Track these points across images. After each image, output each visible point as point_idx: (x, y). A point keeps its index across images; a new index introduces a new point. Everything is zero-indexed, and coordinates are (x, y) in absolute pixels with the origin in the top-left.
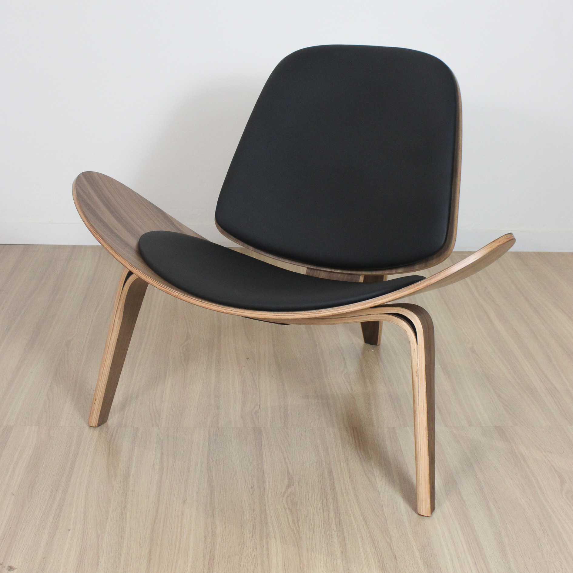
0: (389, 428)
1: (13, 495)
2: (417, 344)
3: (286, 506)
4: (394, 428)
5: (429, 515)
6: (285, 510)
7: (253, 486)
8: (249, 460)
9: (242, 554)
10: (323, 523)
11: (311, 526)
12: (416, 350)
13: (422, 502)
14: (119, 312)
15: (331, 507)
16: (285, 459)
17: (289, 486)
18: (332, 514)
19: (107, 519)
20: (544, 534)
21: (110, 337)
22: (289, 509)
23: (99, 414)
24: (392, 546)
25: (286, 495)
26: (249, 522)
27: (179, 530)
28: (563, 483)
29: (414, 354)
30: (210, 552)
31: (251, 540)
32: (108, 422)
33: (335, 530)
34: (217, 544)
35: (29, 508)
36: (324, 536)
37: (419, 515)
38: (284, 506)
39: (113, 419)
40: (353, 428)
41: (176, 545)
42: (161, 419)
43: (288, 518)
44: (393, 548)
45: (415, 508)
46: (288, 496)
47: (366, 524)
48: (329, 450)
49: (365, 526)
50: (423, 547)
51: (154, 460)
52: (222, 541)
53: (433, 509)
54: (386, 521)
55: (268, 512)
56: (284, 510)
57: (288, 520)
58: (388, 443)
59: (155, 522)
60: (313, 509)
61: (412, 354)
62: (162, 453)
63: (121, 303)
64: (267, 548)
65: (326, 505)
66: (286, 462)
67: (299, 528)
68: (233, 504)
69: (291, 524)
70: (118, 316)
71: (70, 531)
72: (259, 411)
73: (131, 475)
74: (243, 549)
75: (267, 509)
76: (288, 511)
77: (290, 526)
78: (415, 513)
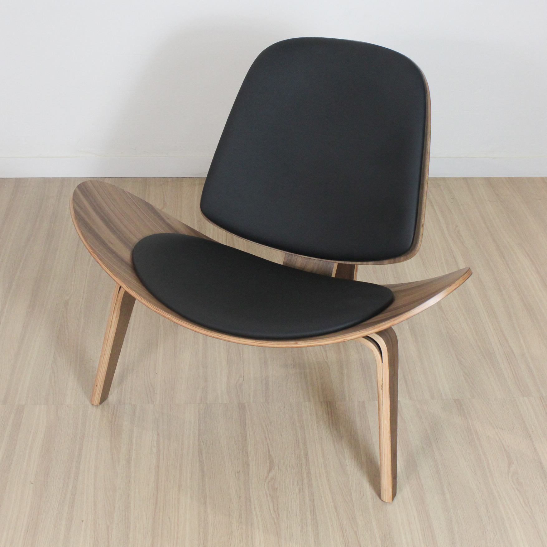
0: (359, 401)
1: (32, 483)
2: (382, 362)
3: (268, 492)
4: (363, 402)
5: (390, 500)
6: (267, 497)
7: (238, 470)
8: (235, 442)
9: (230, 545)
10: (300, 511)
11: (289, 514)
12: (381, 367)
13: (385, 492)
14: (116, 311)
15: (307, 492)
16: (266, 439)
17: (270, 470)
18: (307, 501)
19: (114, 509)
20: (489, 521)
21: (109, 332)
22: (270, 495)
23: (101, 395)
24: (358, 535)
25: (267, 481)
26: (236, 511)
27: (176, 520)
28: (510, 464)
29: (380, 371)
30: (204, 543)
31: (238, 530)
32: (108, 399)
33: (310, 517)
34: (209, 534)
35: (46, 497)
36: (300, 525)
37: (382, 500)
38: (266, 492)
39: (113, 396)
40: (327, 402)
41: (174, 537)
42: (155, 394)
43: (269, 505)
44: (358, 537)
45: (379, 493)
46: (269, 481)
47: (336, 511)
48: (305, 428)
49: (335, 514)
50: (384, 535)
51: (152, 442)
52: (213, 530)
53: (394, 494)
54: (354, 507)
55: (252, 499)
56: (265, 497)
57: (269, 508)
58: (358, 420)
59: (155, 511)
60: (291, 495)
61: (378, 371)
62: (158, 435)
63: (118, 304)
64: (252, 537)
65: (302, 490)
66: (267, 443)
67: (279, 516)
68: (222, 491)
69: (272, 512)
70: (115, 315)
71: (84, 522)
72: (243, 383)
73: (132, 458)
74: (231, 539)
75: (251, 495)
76: (269, 498)
77: (271, 514)
78: (379, 498)
